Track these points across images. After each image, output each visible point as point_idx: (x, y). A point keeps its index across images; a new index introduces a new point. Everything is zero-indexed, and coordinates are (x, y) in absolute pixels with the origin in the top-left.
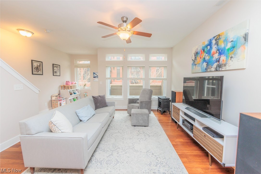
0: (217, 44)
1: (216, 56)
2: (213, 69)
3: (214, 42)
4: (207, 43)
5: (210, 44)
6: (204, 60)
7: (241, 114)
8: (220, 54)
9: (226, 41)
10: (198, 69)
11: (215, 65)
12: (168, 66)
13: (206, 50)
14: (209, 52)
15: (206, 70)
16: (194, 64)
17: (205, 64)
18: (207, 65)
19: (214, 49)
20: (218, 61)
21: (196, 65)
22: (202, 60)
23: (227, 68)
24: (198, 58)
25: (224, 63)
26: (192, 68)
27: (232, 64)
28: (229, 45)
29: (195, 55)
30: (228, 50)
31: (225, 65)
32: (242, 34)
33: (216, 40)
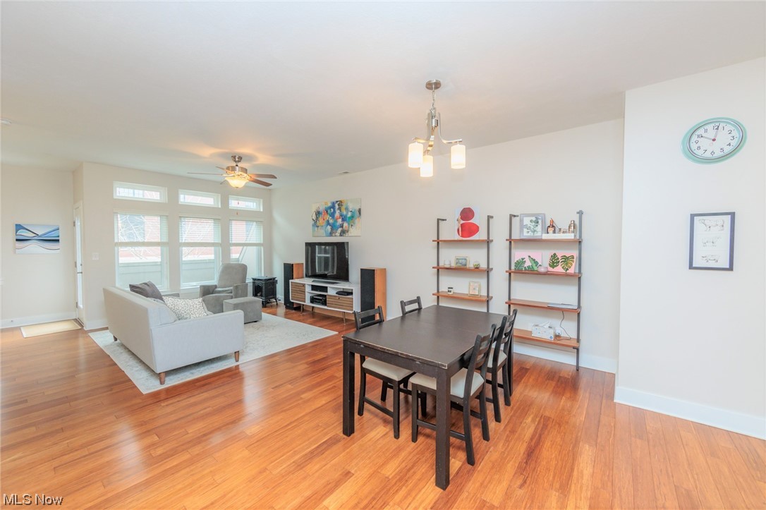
0: (340, 209)
1: (340, 221)
2: (338, 234)
3: (337, 206)
4: (330, 205)
5: (333, 207)
6: (328, 223)
7: (362, 270)
8: (343, 220)
9: (347, 209)
10: (321, 232)
11: (340, 230)
12: (265, 220)
13: (329, 211)
14: (332, 215)
15: (331, 234)
16: (315, 224)
17: (329, 227)
18: (332, 229)
19: (337, 214)
20: (342, 226)
21: (318, 227)
22: (325, 223)
23: (350, 234)
24: (321, 219)
25: (347, 229)
26: (314, 231)
27: (353, 232)
28: (349, 214)
29: (316, 215)
30: (349, 218)
31: (348, 232)
32: (357, 208)
33: (339, 205)
